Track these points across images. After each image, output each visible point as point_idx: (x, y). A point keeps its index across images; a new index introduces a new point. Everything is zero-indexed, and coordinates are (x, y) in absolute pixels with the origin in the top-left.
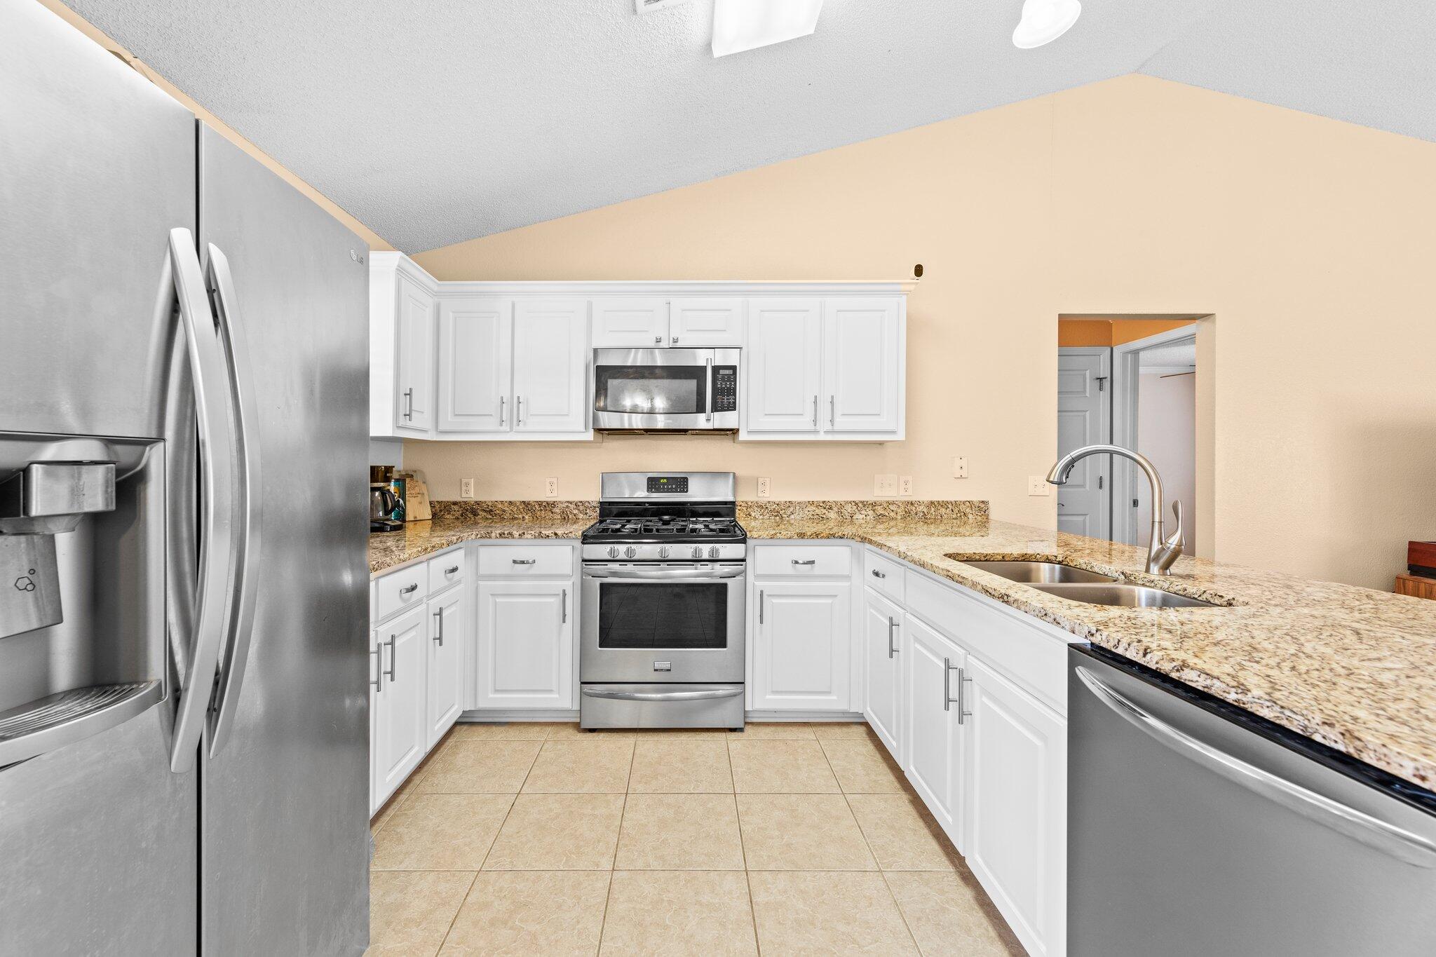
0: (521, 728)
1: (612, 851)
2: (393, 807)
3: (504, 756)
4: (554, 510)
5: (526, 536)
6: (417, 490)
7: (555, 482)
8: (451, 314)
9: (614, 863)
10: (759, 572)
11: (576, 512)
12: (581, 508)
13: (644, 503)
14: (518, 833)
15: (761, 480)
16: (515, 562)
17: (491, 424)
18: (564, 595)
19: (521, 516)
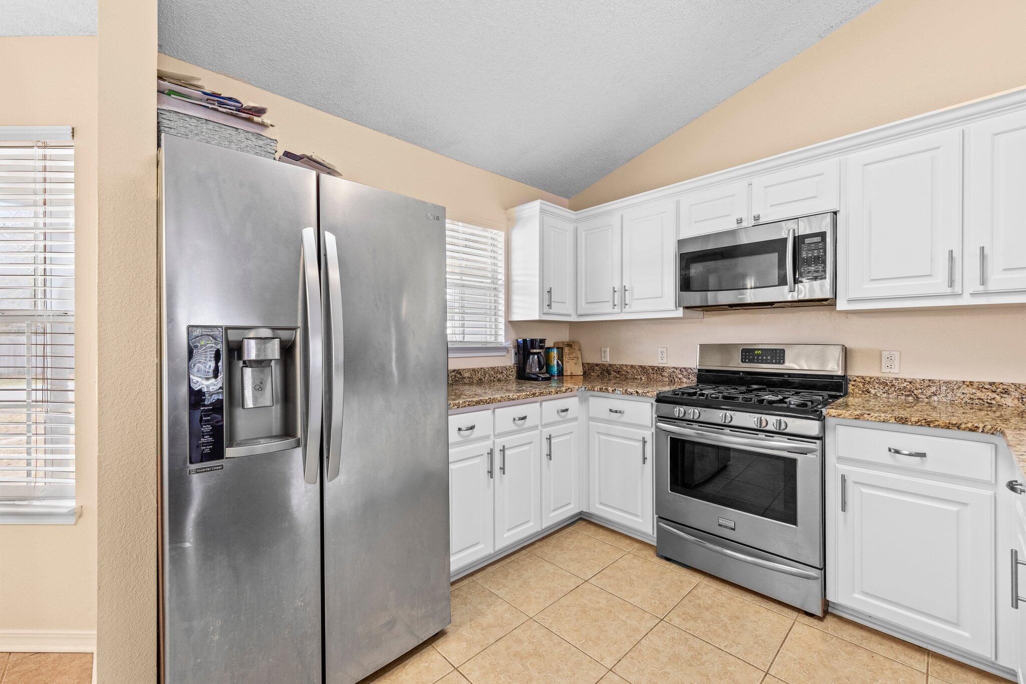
0: (618, 537)
1: (619, 656)
2: (516, 555)
3: (594, 551)
4: (664, 374)
5: (617, 392)
6: (574, 355)
7: (665, 352)
8: (584, 232)
9: (615, 665)
10: (842, 454)
11: (680, 376)
12: (685, 373)
13: (739, 372)
14: (568, 606)
15: (885, 354)
16: (611, 410)
17: (608, 308)
18: (644, 442)
19: (639, 377)
